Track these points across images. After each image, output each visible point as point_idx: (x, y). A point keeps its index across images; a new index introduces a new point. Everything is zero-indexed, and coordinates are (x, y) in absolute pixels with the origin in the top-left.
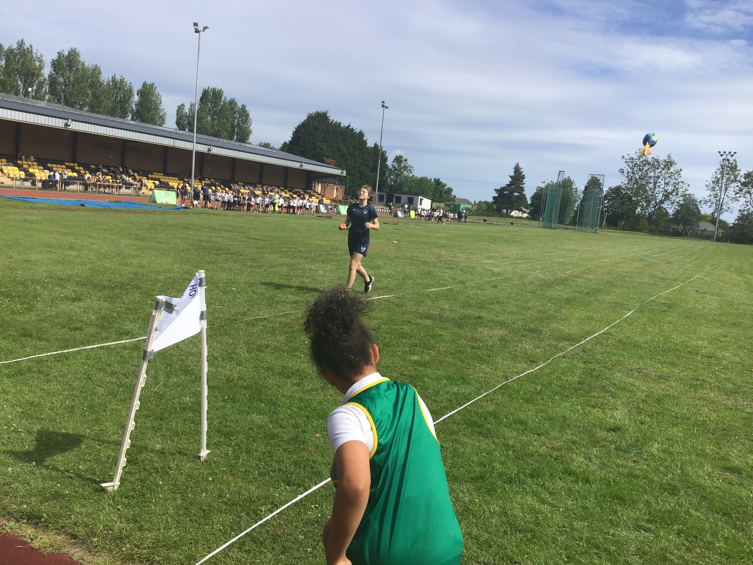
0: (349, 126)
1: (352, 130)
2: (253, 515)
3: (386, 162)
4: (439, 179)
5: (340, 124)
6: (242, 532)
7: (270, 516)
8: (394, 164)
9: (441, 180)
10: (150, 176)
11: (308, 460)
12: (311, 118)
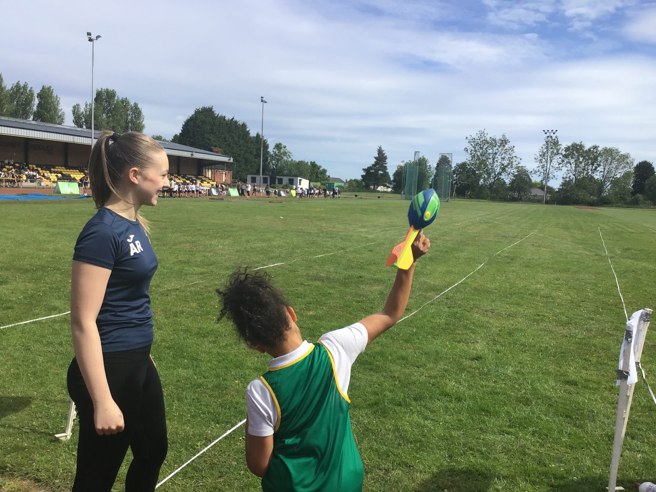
0: (233, 119)
2: (191, 450)
3: (268, 149)
4: (314, 162)
6: (183, 464)
7: (206, 449)
8: (274, 150)
9: (317, 163)
11: (232, 402)
12: (198, 113)
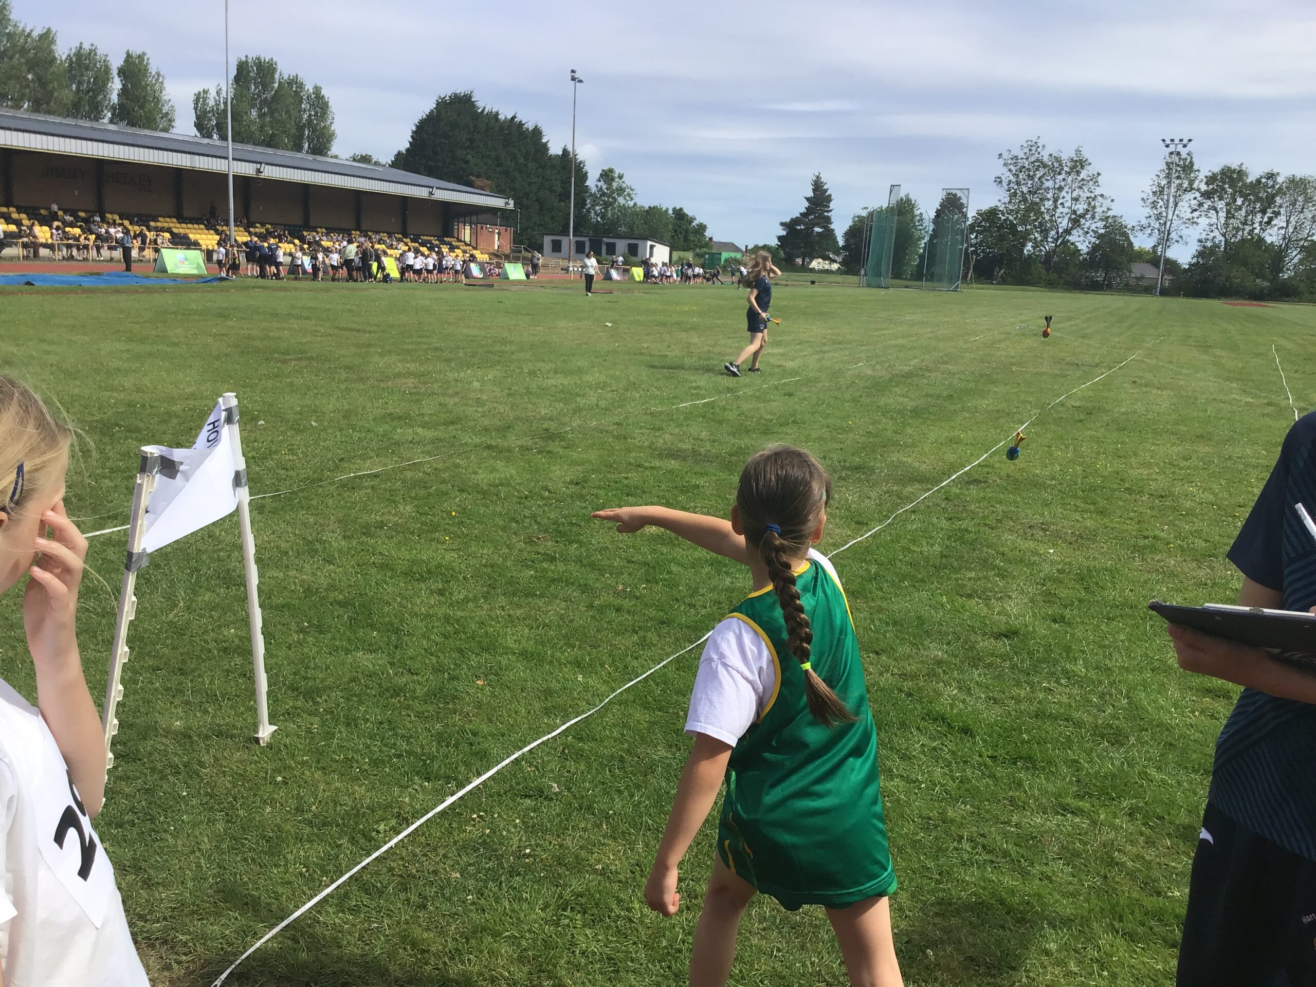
0: (514, 118)
1: (521, 124)
2: (362, 841)
3: (585, 182)
4: (681, 209)
5: (497, 114)
6: (342, 875)
7: (395, 840)
8: (599, 184)
9: (686, 211)
10: (152, 224)
11: (463, 730)
12: (443, 106)
